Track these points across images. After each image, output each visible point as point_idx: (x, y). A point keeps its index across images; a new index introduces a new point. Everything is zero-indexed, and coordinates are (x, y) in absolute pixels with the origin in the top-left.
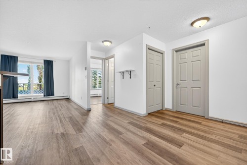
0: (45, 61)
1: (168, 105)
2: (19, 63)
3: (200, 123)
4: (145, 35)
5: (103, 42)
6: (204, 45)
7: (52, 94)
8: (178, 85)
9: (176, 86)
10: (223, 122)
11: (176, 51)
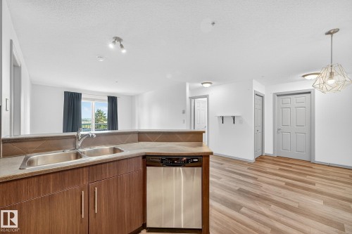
0: (109, 97)
1: (269, 150)
2: (82, 101)
3: (312, 168)
4: (255, 82)
5: (202, 84)
6: (310, 93)
7: (116, 128)
8: (279, 130)
9: (277, 131)
10: (329, 166)
11: (278, 96)
